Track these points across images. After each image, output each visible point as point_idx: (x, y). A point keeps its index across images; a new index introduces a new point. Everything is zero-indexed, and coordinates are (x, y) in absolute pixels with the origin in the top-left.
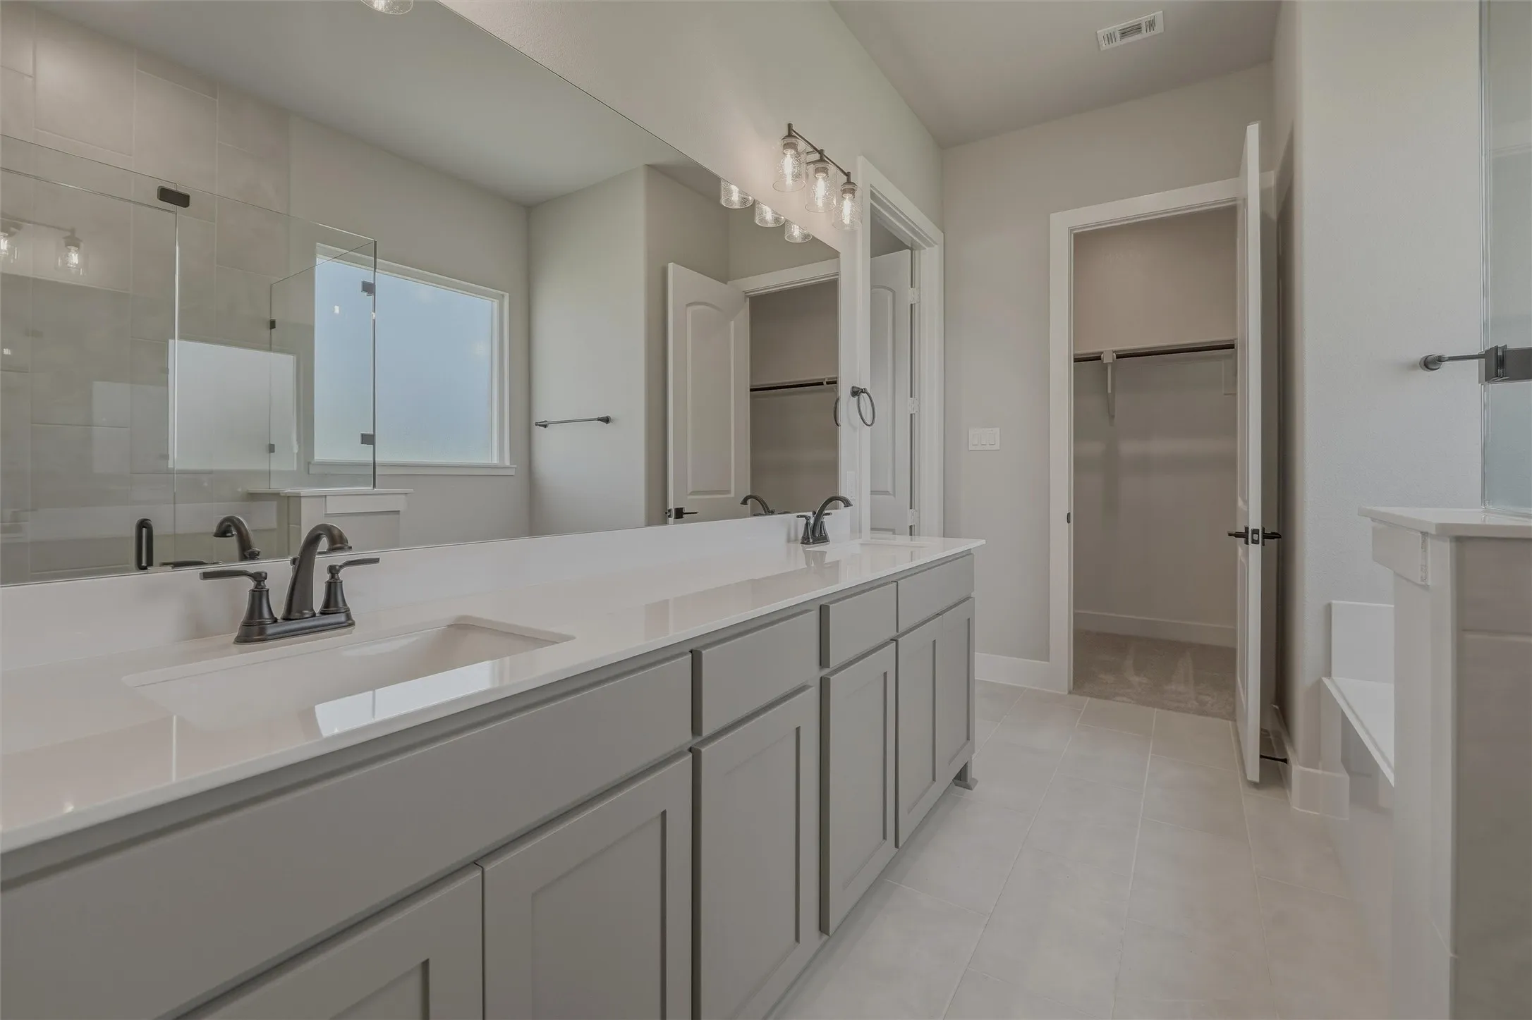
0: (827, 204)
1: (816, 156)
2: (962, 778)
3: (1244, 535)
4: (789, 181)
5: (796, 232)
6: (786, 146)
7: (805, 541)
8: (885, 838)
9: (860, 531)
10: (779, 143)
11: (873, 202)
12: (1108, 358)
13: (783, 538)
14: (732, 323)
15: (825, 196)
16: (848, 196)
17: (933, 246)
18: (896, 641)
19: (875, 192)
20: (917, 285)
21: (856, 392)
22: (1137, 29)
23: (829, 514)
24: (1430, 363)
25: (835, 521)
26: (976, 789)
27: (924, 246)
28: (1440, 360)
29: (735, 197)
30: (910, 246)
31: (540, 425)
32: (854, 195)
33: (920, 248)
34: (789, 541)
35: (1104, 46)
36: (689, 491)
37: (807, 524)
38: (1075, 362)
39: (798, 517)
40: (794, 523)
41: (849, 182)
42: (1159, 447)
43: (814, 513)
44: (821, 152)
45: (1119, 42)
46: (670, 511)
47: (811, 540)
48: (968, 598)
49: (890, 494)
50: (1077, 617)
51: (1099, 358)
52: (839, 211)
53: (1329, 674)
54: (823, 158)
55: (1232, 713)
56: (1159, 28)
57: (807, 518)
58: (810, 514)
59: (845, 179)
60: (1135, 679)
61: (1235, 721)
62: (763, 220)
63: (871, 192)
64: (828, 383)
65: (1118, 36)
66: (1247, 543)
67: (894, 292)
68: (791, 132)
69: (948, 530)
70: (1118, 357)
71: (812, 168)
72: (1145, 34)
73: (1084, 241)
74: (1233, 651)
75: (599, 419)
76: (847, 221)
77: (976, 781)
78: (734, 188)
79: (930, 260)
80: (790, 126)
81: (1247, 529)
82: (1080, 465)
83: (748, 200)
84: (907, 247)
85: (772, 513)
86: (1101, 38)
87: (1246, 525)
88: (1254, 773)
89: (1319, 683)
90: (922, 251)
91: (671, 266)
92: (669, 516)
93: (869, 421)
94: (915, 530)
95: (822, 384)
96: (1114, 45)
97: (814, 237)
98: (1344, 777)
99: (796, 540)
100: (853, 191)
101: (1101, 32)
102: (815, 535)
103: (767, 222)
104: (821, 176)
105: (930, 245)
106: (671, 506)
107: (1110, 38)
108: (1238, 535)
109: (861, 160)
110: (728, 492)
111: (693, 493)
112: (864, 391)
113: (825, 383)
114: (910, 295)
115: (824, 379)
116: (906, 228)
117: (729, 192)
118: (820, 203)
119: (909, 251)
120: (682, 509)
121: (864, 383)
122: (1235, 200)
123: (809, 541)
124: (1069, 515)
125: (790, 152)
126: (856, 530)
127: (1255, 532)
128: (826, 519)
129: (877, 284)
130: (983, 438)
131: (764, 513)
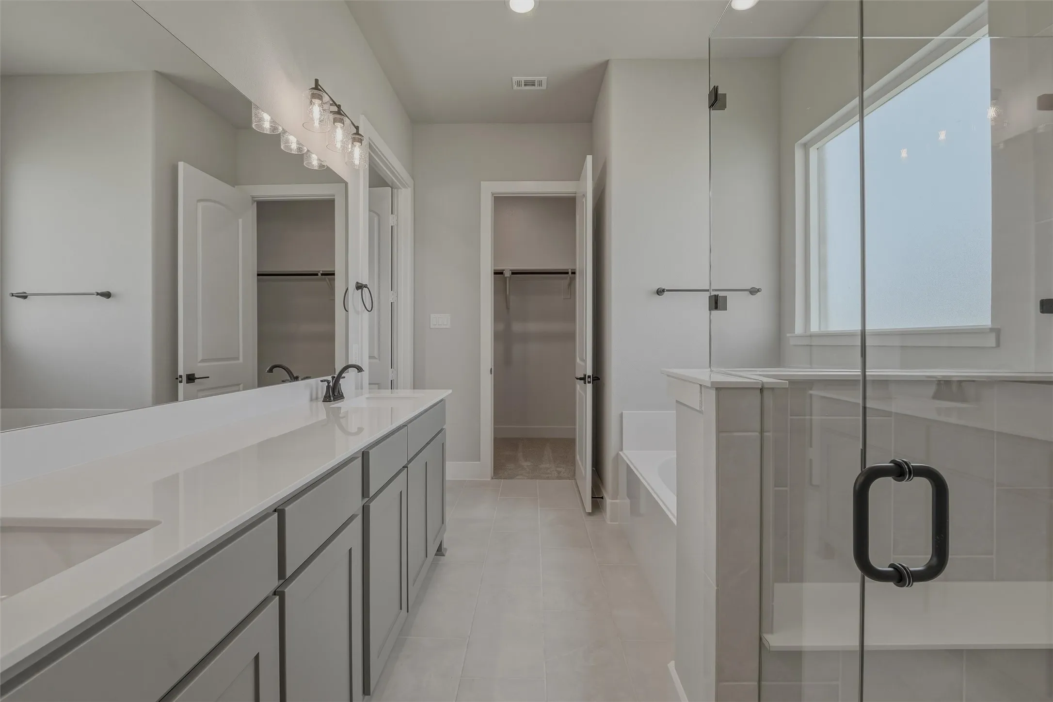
0: (344, 148)
1: (335, 109)
2: (440, 551)
3: (583, 379)
4: (317, 124)
5: (314, 162)
6: (314, 96)
7: (327, 399)
8: (401, 609)
9: (362, 389)
10: (308, 93)
11: (370, 152)
12: (507, 274)
13: (308, 397)
14: (240, 221)
15: (342, 141)
16: (357, 144)
17: (407, 188)
18: (407, 467)
19: (372, 144)
20: (396, 213)
21: (359, 287)
22: (532, 84)
23: (344, 377)
24: (660, 292)
25: (347, 384)
26: (447, 554)
27: (401, 187)
28: (663, 291)
29: (267, 125)
30: (391, 184)
31: (16, 296)
32: (361, 143)
33: (398, 188)
34: (311, 400)
35: (515, 87)
36: (199, 360)
37: (328, 387)
38: (494, 274)
39: (322, 381)
40: (318, 385)
41: (357, 133)
42: (533, 327)
43: (333, 378)
44: (339, 107)
45: (523, 88)
46: (181, 376)
47: (332, 399)
48: (442, 430)
49: (377, 359)
50: (496, 431)
51: (502, 273)
52: (351, 154)
53: (622, 450)
54: (339, 112)
55: (573, 476)
56: (544, 87)
57: (328, 382)
58: (329, 378)
59: (355, 131)
60: (526, 464)
61: (575, 479)
62: (289, 147)
63: (369, 143)
64: (322, 275)
65: (523, 84)
66: (585, 383)
67: (378, 215)
68: (317, 86)
69: (417, 384)
70: (513, 273)
71: (332, 116)
72: (536, 88)
73: (500, 201)
74: (573, 441)
75: (98, 294)
76: (357, 162)
77: (446, 549)
78: (266, 117)
79: (405, 197)
80: (317, 81)
81: (585, 375)
82: (497, 336)
83: (277, 129)
84: (387, 185)
85: (296, 379)
86: (514, 82)
87: (585, 373)
88: (589, 509)
89: (618, 454)
90: (399, 190)
91: (181, 165)
92: (181, 382)
93: (369, 307)
94: (395, 383)
95: (317, 275)
96: (519, 88)
97: (328, 167)
98: (628, 501)
99: (317, 398)
100: (361, 141)
101: (515, 79)
102: (334, 393)
103: (291, 150)
104: (339, 125)
105: (405, 187)
106: (181, 372)
107: (519, 84)
108: (581, 379)
109: (362, 117)
110: (238, 359)
111: (203, 361)
112: (366, 286)
113: (320, 274)
114: (391, 220)
115: (319, 272)
116: (391, 173)
117: (261, 120)
118: (339, 145)
119: (390, 189)
120: (194, 374)
121: (364, 282)
122: (575, 194)
123: (330, 399)
124: (491, 369)
125: (317, 102)
126: (359, 387)
127: (589, 377)
128: (341, 381)
129: (374, 210)
130: (440, 320)
131: (289, 378)
